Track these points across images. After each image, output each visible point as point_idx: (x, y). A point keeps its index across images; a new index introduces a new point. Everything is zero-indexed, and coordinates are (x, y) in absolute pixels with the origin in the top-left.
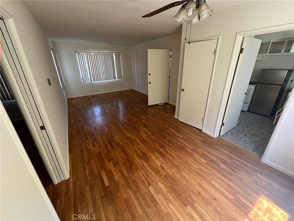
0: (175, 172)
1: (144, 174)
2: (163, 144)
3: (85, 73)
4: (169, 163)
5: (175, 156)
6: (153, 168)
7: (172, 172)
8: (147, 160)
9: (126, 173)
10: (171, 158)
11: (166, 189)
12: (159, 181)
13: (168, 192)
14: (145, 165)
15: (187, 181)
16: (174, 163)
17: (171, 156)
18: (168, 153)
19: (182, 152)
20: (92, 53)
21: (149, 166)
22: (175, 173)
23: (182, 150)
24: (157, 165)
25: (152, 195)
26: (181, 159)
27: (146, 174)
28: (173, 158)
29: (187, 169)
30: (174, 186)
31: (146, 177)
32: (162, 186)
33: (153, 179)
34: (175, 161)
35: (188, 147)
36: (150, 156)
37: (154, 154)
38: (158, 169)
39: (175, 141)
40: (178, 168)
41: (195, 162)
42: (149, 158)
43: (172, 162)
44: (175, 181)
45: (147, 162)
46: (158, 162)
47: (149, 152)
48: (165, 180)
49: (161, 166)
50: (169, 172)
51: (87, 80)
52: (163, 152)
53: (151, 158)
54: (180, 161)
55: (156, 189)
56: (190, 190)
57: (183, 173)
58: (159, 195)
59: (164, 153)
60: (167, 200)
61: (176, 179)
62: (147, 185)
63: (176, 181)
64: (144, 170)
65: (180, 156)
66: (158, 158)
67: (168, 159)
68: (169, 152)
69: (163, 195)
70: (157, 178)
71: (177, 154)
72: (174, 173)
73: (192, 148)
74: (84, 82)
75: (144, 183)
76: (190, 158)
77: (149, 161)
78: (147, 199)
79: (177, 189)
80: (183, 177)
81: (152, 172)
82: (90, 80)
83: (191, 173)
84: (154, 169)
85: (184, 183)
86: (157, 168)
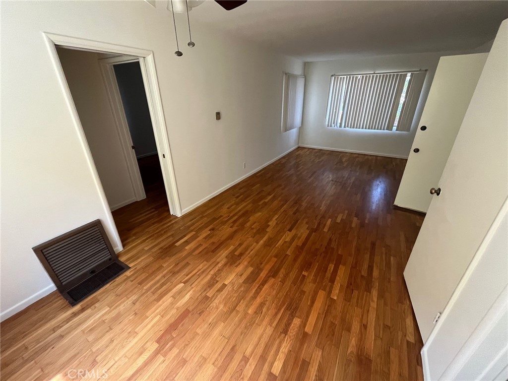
0: (219, 310)
1: (201, 271)
2: (283, 271)
3: (336, 112)
4: (236, 295)
5: (259, 300)
6: (216, 276)
7: (218, 305)
8: (229, 264)
9: (197, 252)
10: (251, 294)
11: (183, 305)
12: (194, 291)
13: (177, 309)
14: (220, 265)
15: (206, 335)
16: (240, 304)
17: (257, 293)
18: (261, 286)
19: (279, 310)
20: (359, 76)
21: (219, 270)
22: (217, 311)
23: (287, 309)
24: (225, 279)
25: (170, 290)
26: (255, 312)
27: (203, 272)
28: (254, 297)
29: (235, 330)
30: (190, 315)
31: (198, 274)
32: (187, 297)
33: (196, 283)
34: (245, 303)
35: (307, 320)
36: (239, 264)
37: (247, 267)
38: (216, 283)
39: (309, 287)
40: (231, 312)
41: (262, 345)
42: (236, 265)
43: (241, 298)
44: (200, 313)
45: (225, 265)
46: (232, 278)
47: (249, 260)
48: (197, 299)
49: (225, 285)
50: (216, 301)
51: (334, 123)
52: (259, 278)
53: (237, 266)
54: (250, 311)
55: (180, 292)
56: (187, 343)
57: (223, 323)
58: (172, 298)
59: (257, 280)
60: (164, 312)
61: (206, 315)
62: (184, 280)
63: (200, 316)
64: (208, 268)
65: (264, 310)
66: (241, 275)
67: (247, 291)
68: (266, 286)
69: (172, 304)
70: (199, 288)
71: (267, 303)
72: (218, 308)
73: (308, 329)
74: (328, 126)
75: (187, 276)
76: (269, 331)
77: (227, 266)
78: (164, 287)
79: (186, 320)
80: (212, 326)
81: (209, 277)
82: (339, 125)
83: (227, 340)
84: (215, 278)
85: (199, 331)
86: (217, 281)
